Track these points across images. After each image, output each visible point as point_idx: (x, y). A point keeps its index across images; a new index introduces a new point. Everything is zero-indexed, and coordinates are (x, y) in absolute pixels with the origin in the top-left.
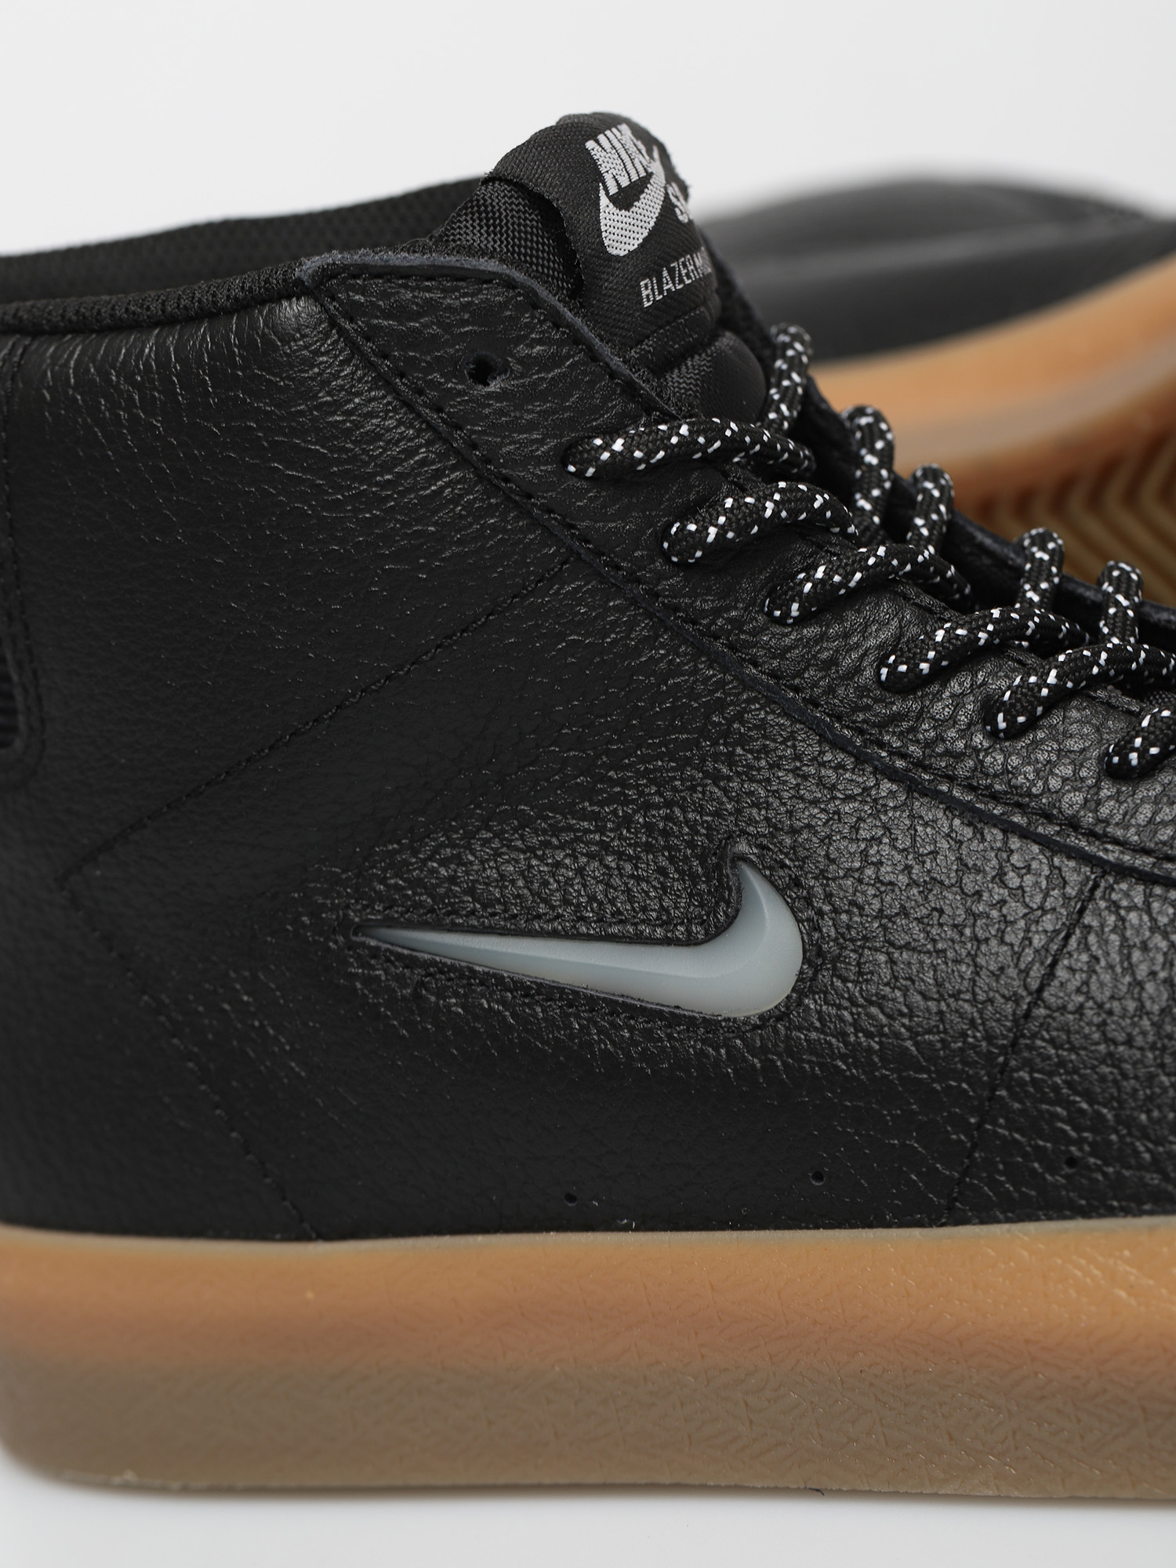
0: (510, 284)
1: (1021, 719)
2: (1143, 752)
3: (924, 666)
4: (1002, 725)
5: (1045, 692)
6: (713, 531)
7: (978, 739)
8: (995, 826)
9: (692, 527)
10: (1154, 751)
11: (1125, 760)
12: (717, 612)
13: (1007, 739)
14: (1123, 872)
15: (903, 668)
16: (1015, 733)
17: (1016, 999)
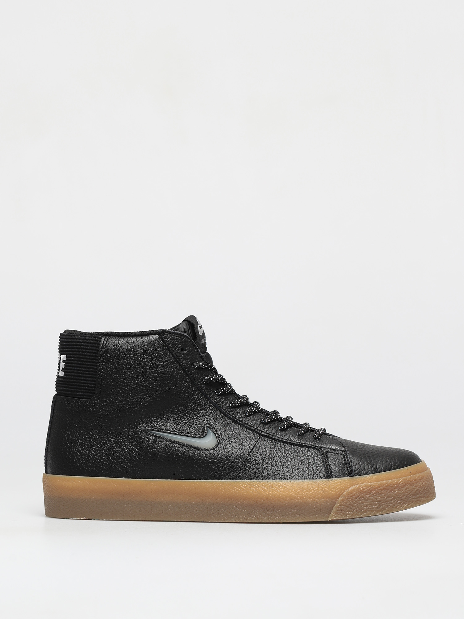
0: (188, 338)
1: (250, 414)
2: (267, 420)
3: (237, 404)
4: (247, 414)
5: (254, 411)
6: (212, 379)
7: (243, 416)
8: (245, 428)
9: (209, 378)
10: (269, 421)
11: (265, 421)
12: (208, 391)
13: (247, 416)
14: (264, 436)
15: (234, 404)
16: (249, 416)
17: (248, 450)
